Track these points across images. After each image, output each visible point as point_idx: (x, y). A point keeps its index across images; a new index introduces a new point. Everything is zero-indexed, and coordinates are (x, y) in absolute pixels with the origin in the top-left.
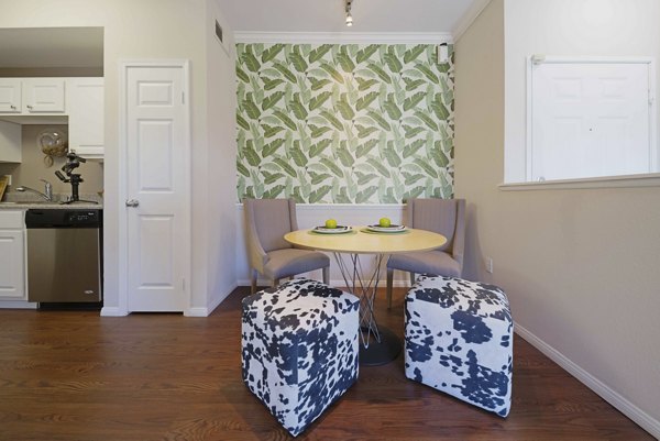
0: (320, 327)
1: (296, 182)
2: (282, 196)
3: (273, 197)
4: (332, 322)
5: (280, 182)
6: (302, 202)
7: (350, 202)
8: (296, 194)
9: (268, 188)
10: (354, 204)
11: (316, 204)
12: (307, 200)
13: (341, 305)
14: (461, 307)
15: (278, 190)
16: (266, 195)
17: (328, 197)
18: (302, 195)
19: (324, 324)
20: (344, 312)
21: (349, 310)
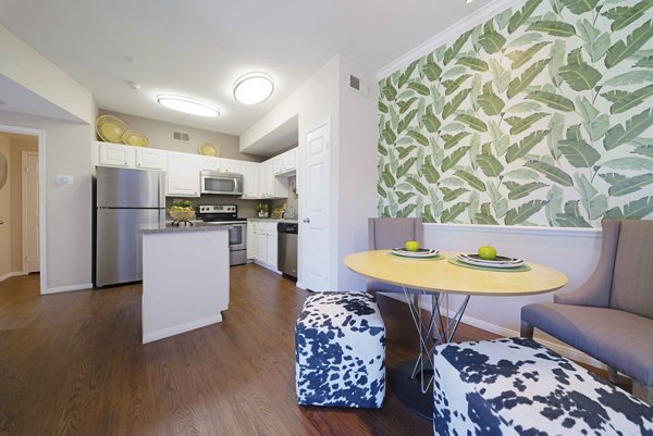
0: (320, 330)
1: (427, 200)
2: (413, 215)
3: (405, 216)
4: (336, 331)
5: (412, 201)
6: (433, 221)
7: (496, 223)
8: (427, 213)
9: (401, 207)
10: (502, 224)
11: (449, 224)
12: (438, 219)
13: (354, 322)
14: (483, 391)
15: (409, 209)
16: (399, 213)
17: (464, 216)
18: (433, 214)
19: (326, 330)
20: (354, 329)
21: (361, 330)
